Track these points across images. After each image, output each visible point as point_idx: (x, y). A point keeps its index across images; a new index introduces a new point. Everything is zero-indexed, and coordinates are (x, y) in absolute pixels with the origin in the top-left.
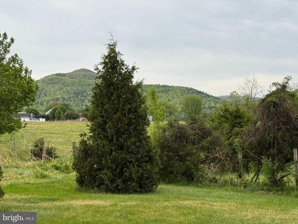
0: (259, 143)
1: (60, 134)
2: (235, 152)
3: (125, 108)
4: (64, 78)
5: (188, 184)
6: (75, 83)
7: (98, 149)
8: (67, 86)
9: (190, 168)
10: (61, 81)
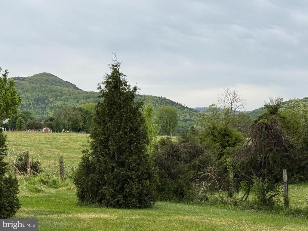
0: (251, 163)
1: (29, 146)
2: (226, 170)
3: (127, 127)
4: (23, 82)
5: (179, 202)
6: (35, 89)
7: (100, 166)
8: (27, 91)
9: (182, 186)
10: (20, 86)
